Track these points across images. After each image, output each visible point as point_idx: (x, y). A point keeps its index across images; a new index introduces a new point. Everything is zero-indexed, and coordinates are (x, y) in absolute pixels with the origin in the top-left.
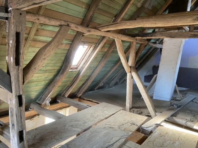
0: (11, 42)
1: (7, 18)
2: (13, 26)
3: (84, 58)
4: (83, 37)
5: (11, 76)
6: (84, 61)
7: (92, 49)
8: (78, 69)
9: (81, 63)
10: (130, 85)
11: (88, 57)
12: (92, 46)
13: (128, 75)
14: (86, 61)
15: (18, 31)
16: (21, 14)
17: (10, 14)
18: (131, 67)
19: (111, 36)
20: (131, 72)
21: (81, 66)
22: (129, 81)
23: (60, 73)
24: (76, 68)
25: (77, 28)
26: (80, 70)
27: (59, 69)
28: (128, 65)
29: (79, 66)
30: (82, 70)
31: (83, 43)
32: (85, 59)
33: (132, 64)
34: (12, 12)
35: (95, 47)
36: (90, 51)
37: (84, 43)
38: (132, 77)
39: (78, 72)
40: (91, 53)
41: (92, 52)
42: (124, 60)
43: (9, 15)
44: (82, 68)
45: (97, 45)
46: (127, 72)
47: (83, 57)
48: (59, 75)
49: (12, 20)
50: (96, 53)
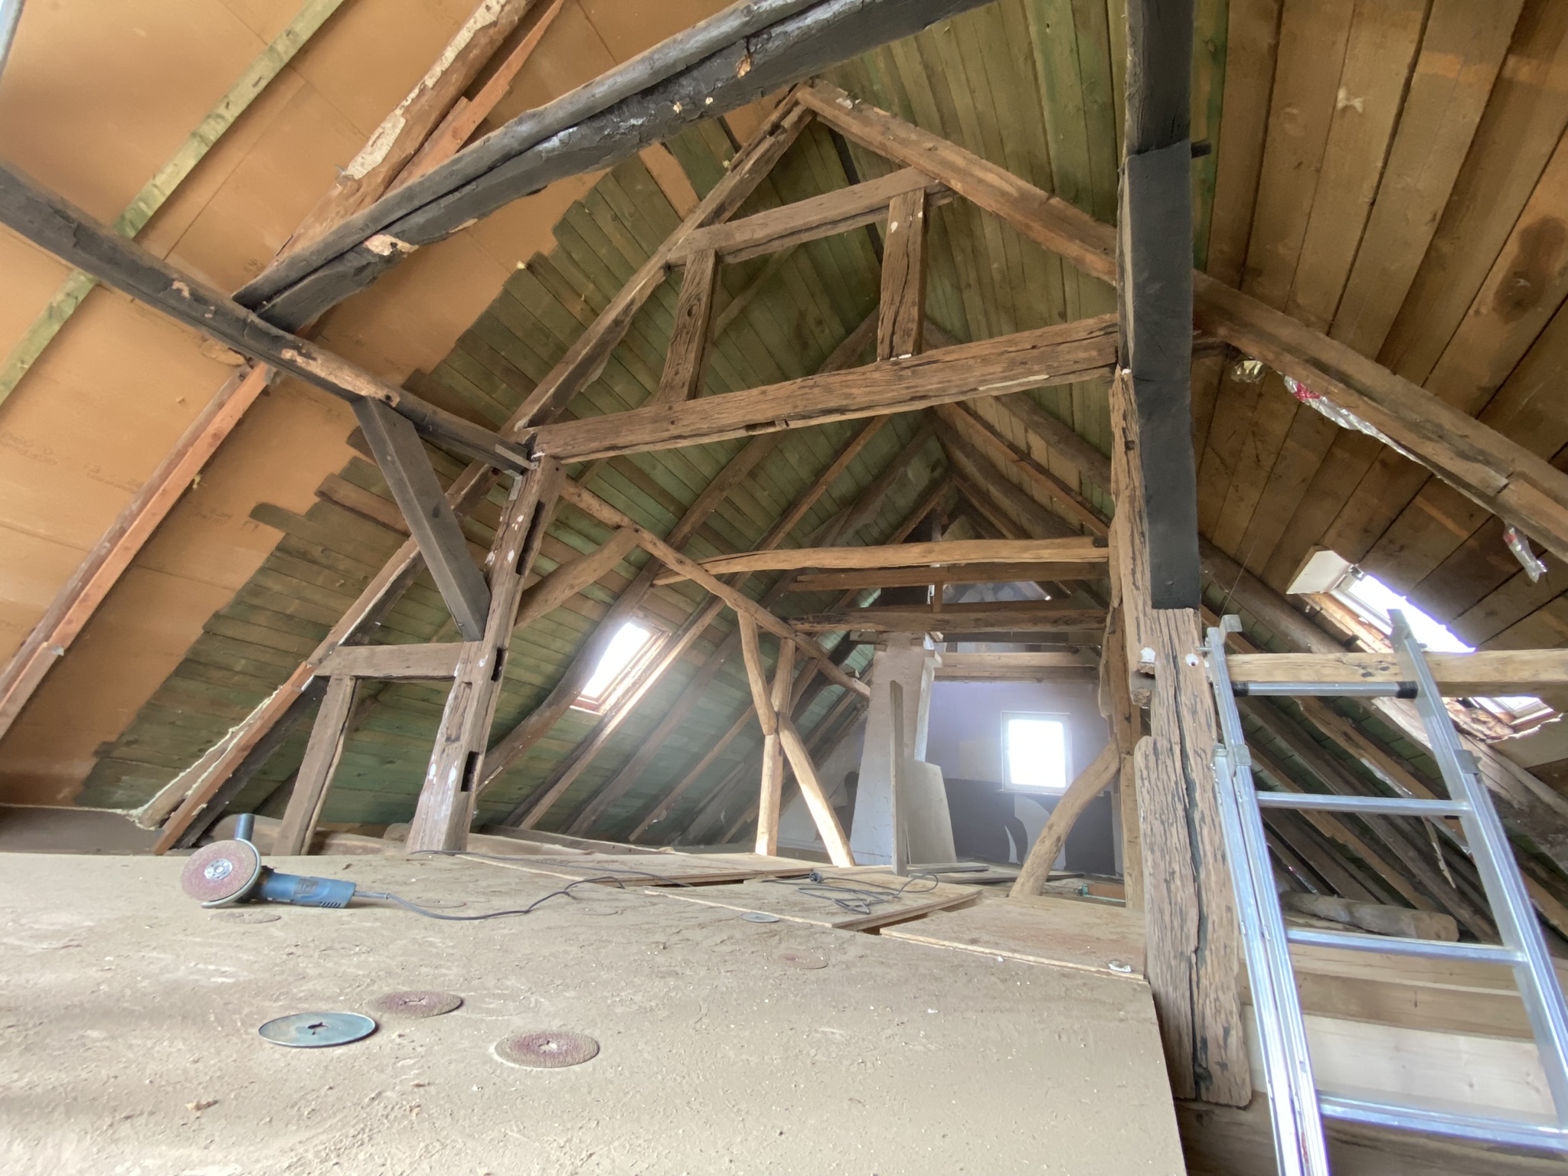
0: (520, 519)
1: (523, 471)
2: (535, 487)
3: (628, 673)
4: (652, 590)
5: (494, 597)
6: (628, 682)
7: (661, 642)
8: (600, 713)
9: (615, 689)
10: (773, 777)
11: (645, 671)
12: (663, 632)
13: (769, 741)
14: (634, 684)
15: (543, 500)
16: (557, 469)
17: (532, 464)
18: (778, 714)
19: (729, 598)
20: (777, 732)
21: (612, 701)
22: (770, 764)
23: (544, 704)
24: (596, 708)
25: (655, 544)
26: (606, 715)
27: (543, 689)
28: (770, 705)
29: (604, 701)
30: (613, 717)
31: (641, 614)
32: (631, 675)
33: (781, 705)
34: (543, 460)
35: (672, 637)
36: (654, 648)
37: (649, 612)
38: (781, 751)
39: (594, 723)
40: (656, 658)
41: (659, 654)
42: (760, 684)
43: (533, 466)
44: (617, 707)
45: (680, 632)
46: (765, 729)
47: (628, 669)
48: (538, 711)
49: (538, 476)
50: (675, 659)
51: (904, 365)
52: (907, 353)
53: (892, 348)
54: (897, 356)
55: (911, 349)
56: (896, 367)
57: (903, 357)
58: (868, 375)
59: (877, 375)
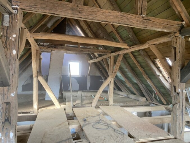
0: (14, 36)
2: (18, 23)
16: (22, 13)
18: (38, 72)
20: (37, 77)
34: (19, 10)
42: (36, 65)
49: (18, 17)
51: (144, 18)
52: (145, 15)
53: (142, 12)
54: (143, 15)
55: (146, 15)
56: (142, 18)
57: (144, 16)
58: (137, 18)
59: (138, 19)
